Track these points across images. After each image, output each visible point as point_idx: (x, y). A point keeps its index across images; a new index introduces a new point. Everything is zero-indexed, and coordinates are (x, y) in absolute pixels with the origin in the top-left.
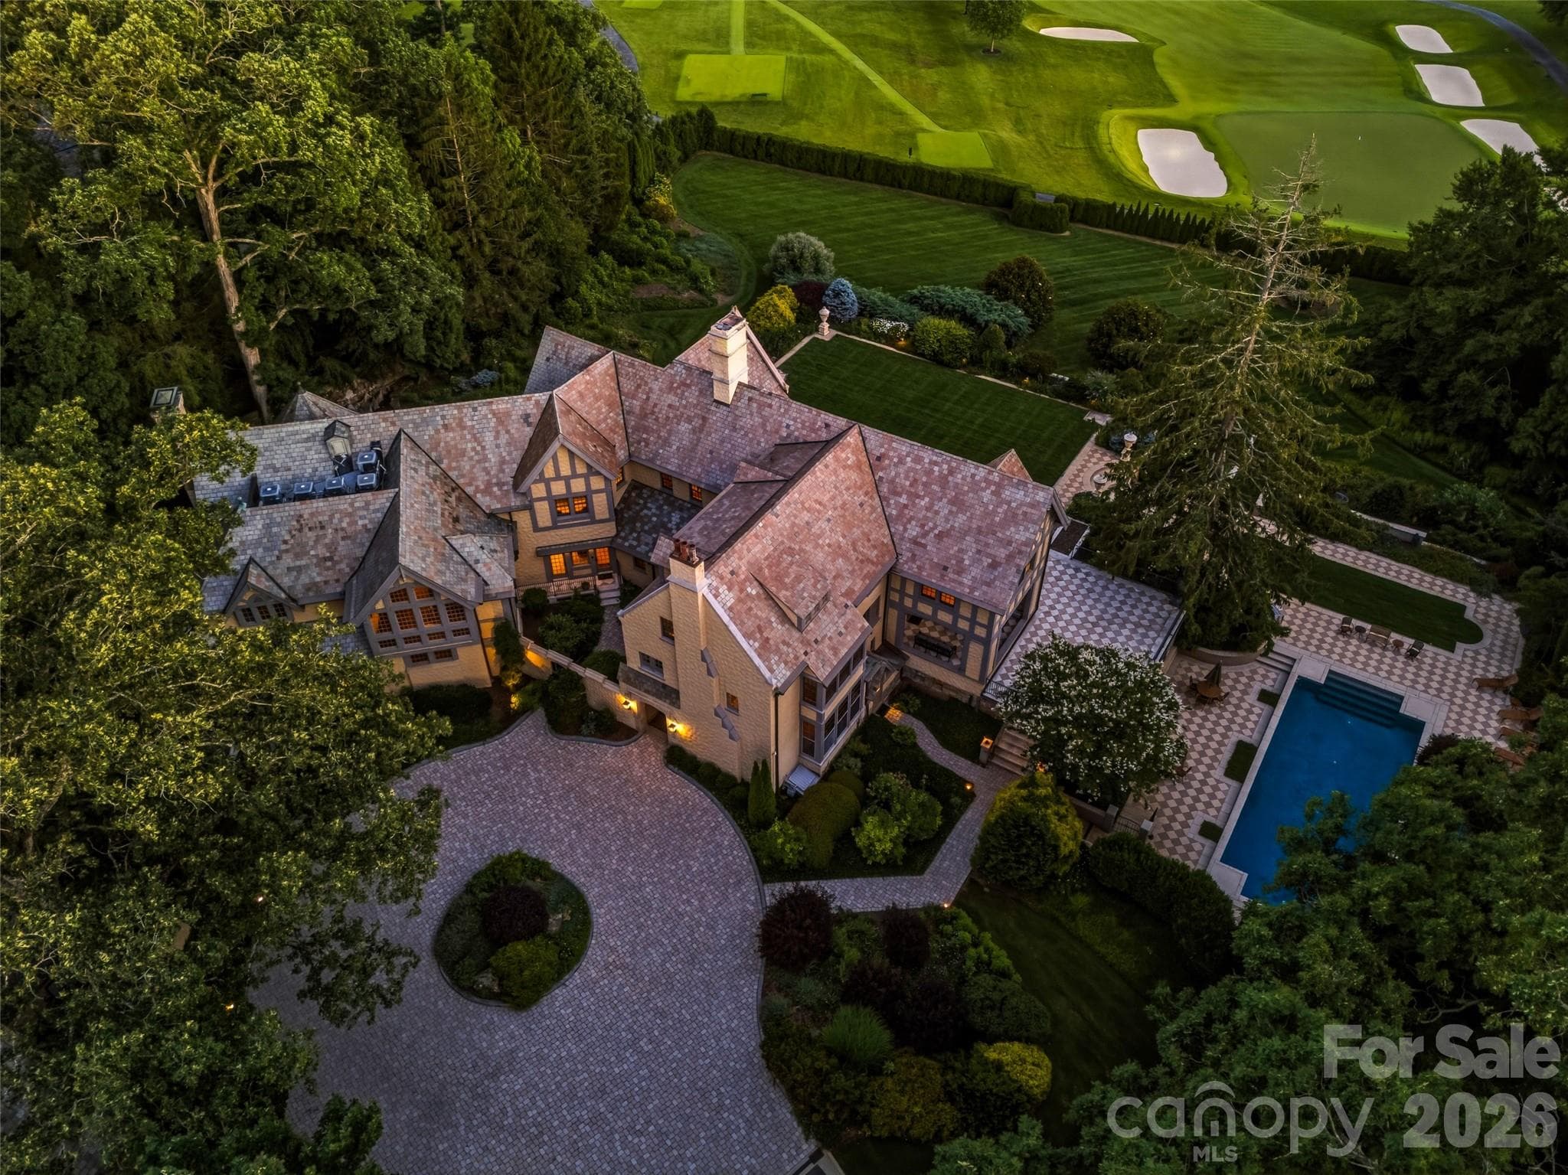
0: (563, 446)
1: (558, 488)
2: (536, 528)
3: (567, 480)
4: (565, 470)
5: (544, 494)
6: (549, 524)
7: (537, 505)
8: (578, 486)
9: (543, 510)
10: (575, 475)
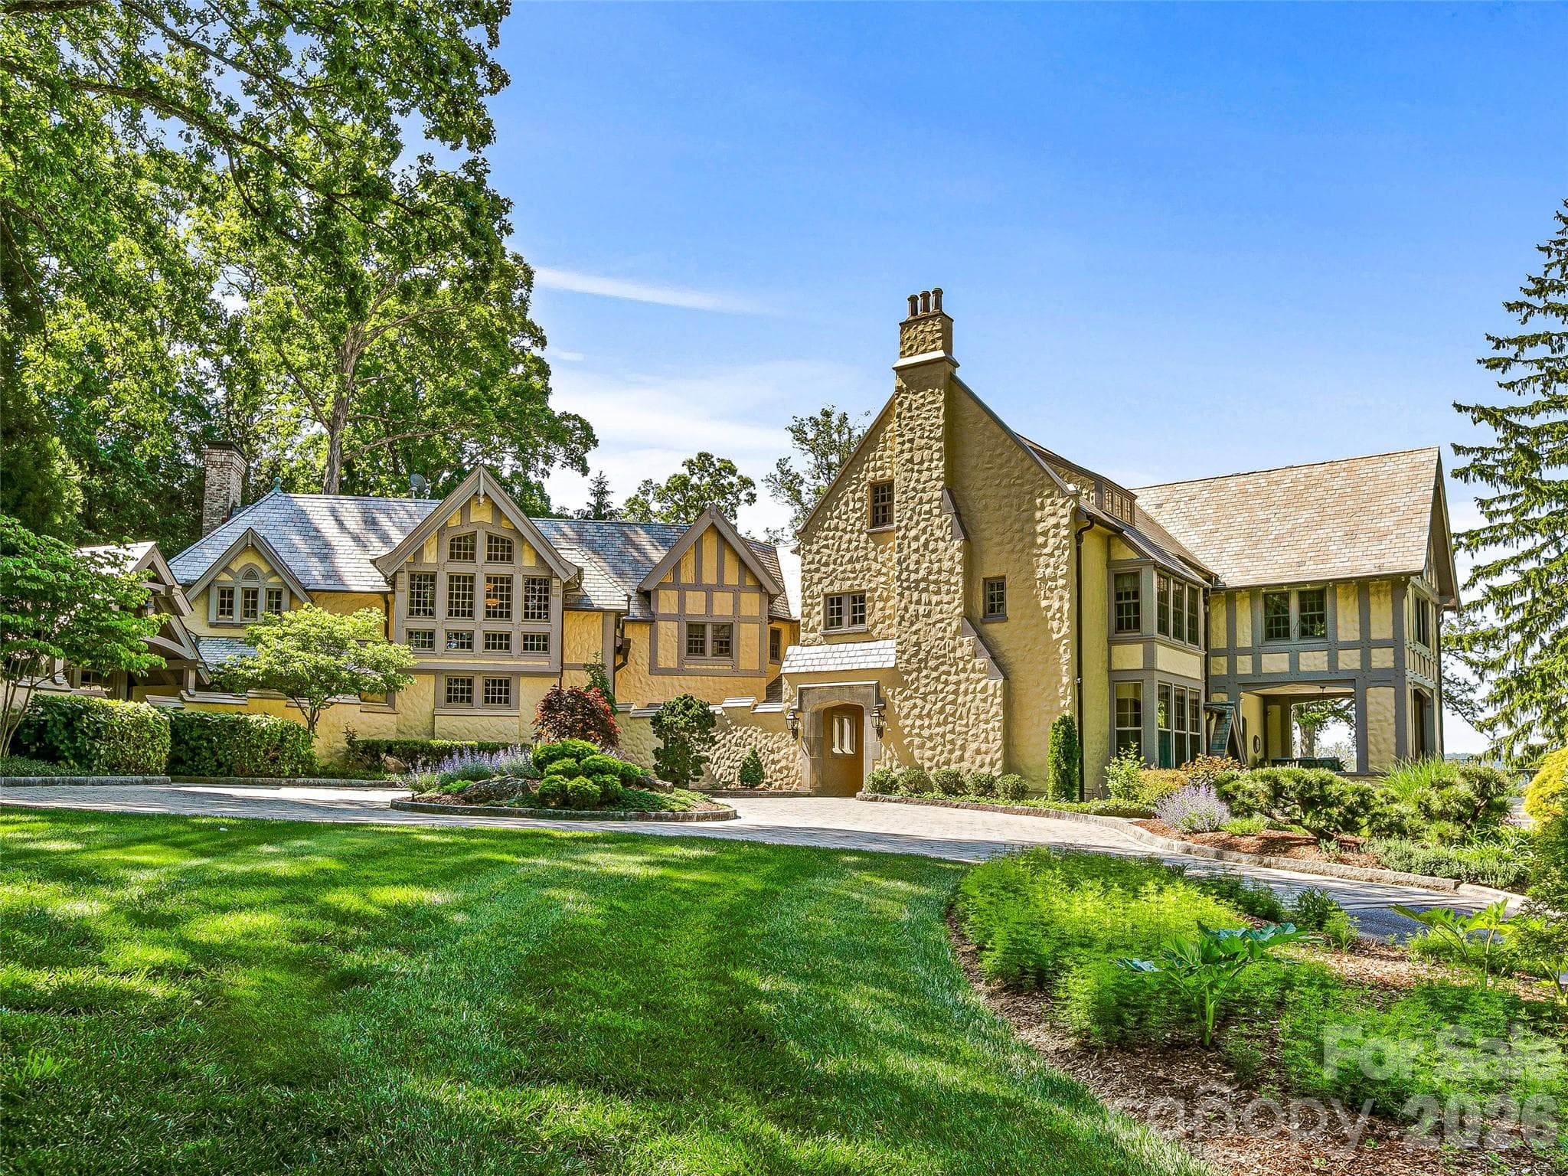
0: (713, 525)
1: (695, 604)
2: (654, 669)
3: (709, 590)
4: (709, 577)
5: (675, 610)
6: (672, 664)
7: (662, 625)
8: (723, 607)
9: (670, 634)
10: (721, 586)
